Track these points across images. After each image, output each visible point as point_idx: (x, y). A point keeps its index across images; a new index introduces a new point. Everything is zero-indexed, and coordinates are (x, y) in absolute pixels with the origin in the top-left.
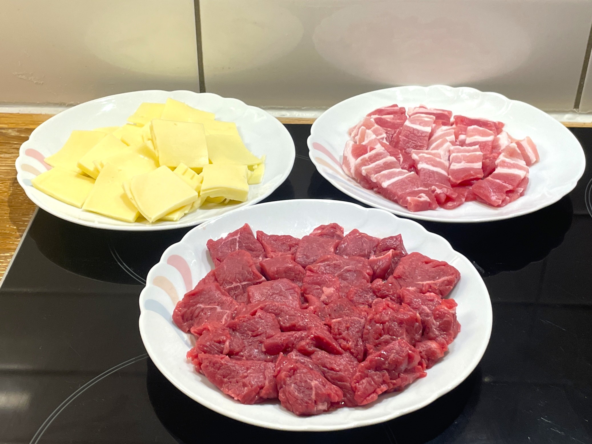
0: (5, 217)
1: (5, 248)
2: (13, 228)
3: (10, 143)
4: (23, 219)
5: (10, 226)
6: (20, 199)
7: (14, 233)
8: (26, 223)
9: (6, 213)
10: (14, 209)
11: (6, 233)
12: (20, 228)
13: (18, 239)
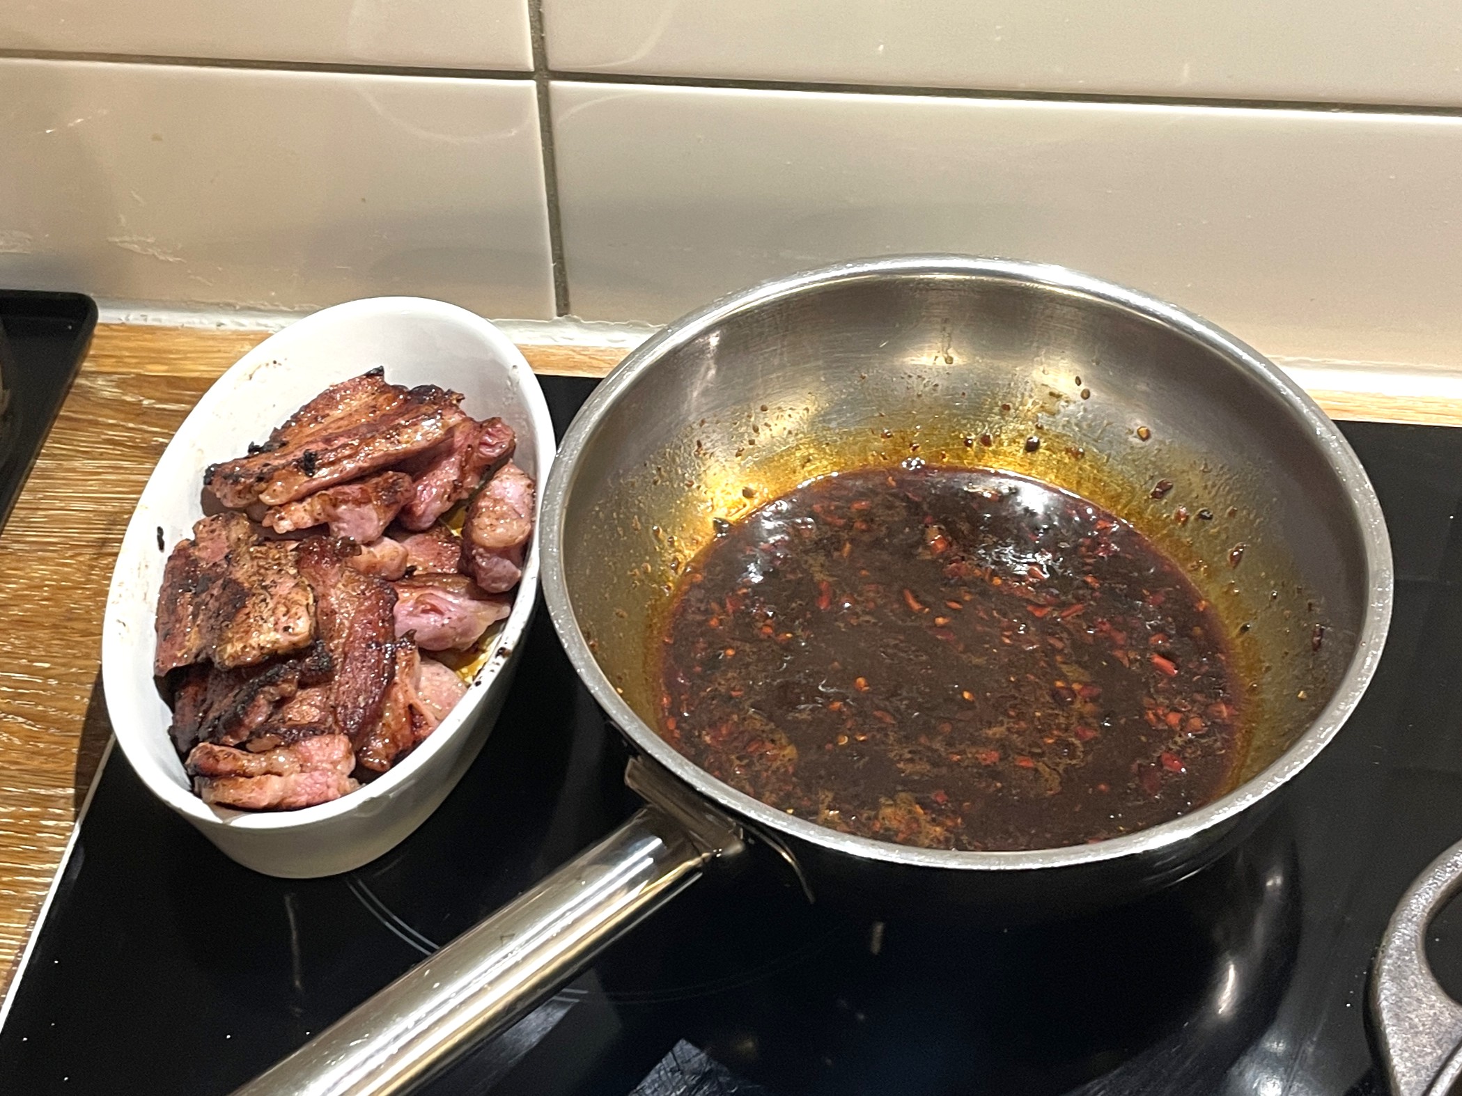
0: (74, 670)
3: (96, 423)
9: (75, 657)
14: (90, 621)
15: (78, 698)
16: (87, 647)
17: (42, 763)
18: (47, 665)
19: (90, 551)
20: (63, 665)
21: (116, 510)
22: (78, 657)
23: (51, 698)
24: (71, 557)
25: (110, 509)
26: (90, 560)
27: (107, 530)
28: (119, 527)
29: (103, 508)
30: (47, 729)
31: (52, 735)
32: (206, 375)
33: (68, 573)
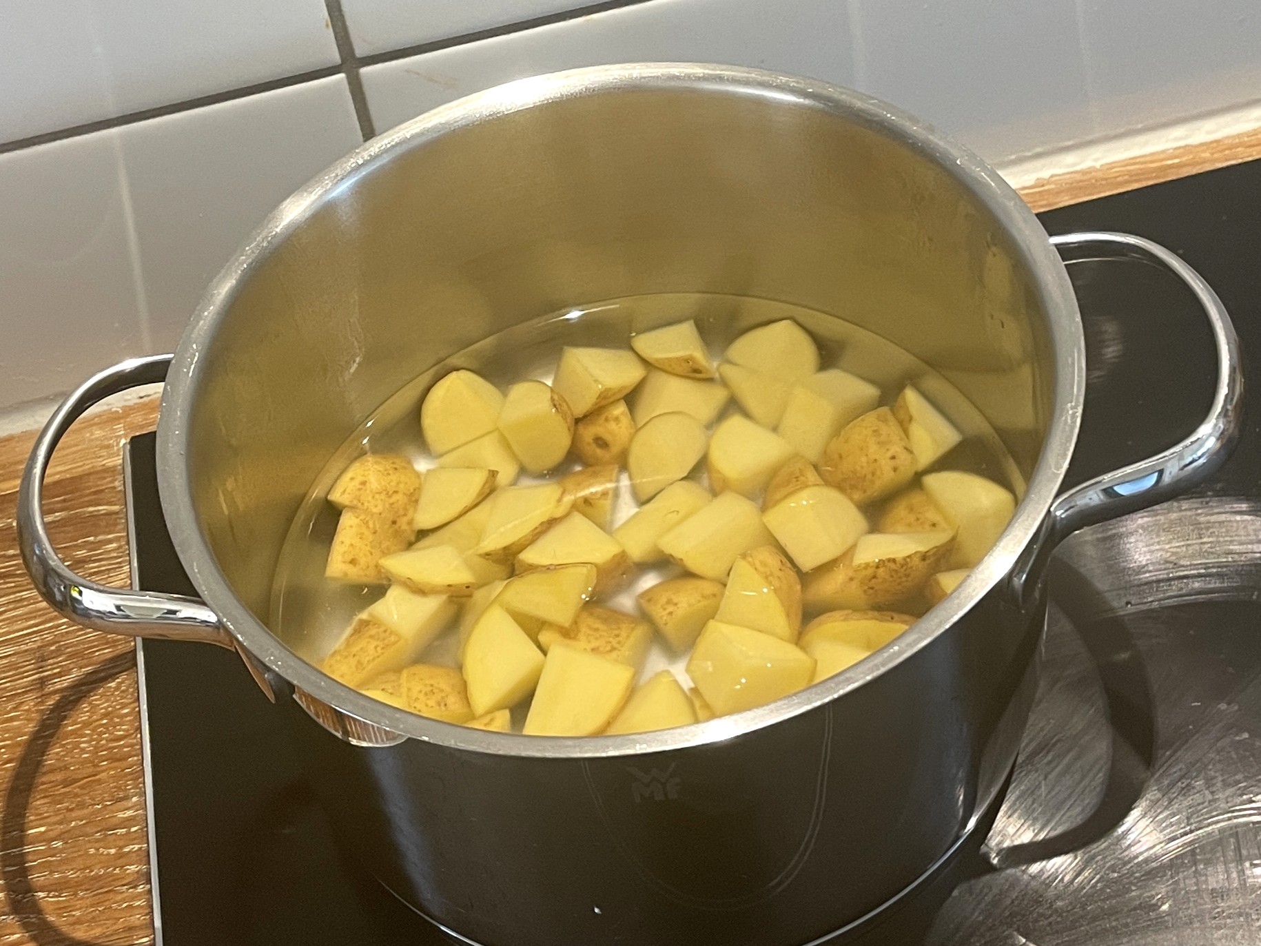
0: (73, 824)
1: (115, 927)
2: (108, 854)
4: (121, 815)
5: (97, 850)
6: (83, 751)
7: (117, 871)
8: (133, 829)
10: (81, 787)
11: (97, 878)
12: (126, 850)
13: (135, 887)
14: (66, 768)
15: (92, 851)
16: (76, 795)
17: (87, 931)
18: (43, 829)
19: (32, 696)
20: (60, 823)
21: (39, 644)
22: (72, 810)
23: (63, 862)
24: (15, 709)
25: (31, 646)
26: (34, 706)
27: (40, 669)
28: (51, 661)
29: (24, 647)
30: (75, 894)
31: (82, 898)
32: (68, 476)
33: (19, 727)
